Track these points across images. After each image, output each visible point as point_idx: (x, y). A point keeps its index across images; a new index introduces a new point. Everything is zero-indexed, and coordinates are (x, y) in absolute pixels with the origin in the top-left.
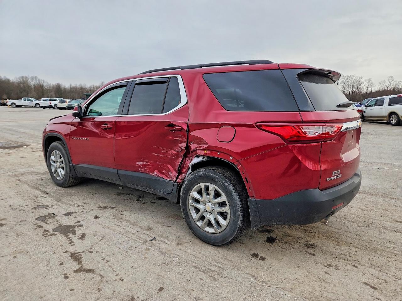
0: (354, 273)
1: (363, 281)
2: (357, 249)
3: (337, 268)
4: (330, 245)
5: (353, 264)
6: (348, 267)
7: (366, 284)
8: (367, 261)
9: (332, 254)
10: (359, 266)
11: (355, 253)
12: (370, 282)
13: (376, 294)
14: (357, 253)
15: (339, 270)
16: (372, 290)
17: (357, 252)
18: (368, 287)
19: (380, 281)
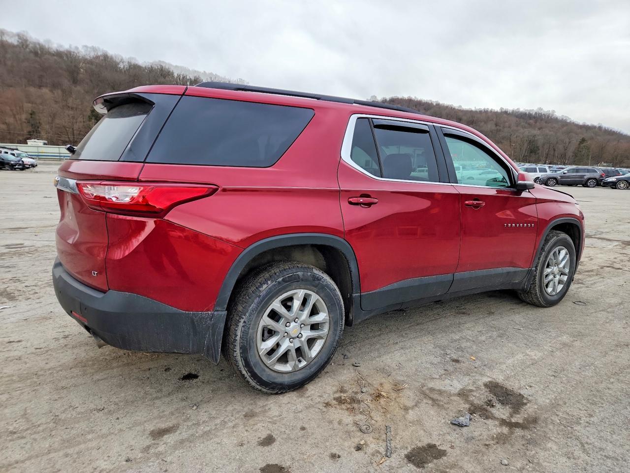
0: (36, 343)
1: (23, 342)
2: (48, 366)
3: (57, 339)
4: (85, 354)
5: (42, 349)
6: (45, 345)
7: (19, 341)
8: (27, 360)
9: (73, 347)
10: (34, 351)
11: (47, 362)
12: (15, 345)
13: (7, 340)
14: (45, 363)
15: (54, 339)
16: (12, 340)
17: (47, 363)
18: (16, 341)
19: (5, 350)
